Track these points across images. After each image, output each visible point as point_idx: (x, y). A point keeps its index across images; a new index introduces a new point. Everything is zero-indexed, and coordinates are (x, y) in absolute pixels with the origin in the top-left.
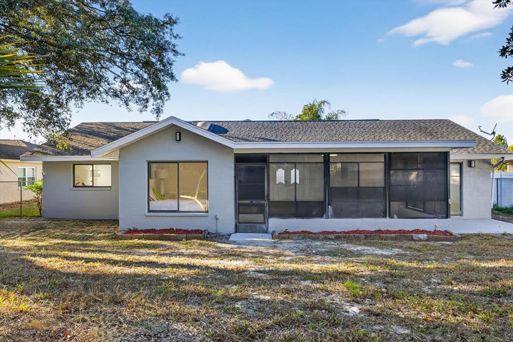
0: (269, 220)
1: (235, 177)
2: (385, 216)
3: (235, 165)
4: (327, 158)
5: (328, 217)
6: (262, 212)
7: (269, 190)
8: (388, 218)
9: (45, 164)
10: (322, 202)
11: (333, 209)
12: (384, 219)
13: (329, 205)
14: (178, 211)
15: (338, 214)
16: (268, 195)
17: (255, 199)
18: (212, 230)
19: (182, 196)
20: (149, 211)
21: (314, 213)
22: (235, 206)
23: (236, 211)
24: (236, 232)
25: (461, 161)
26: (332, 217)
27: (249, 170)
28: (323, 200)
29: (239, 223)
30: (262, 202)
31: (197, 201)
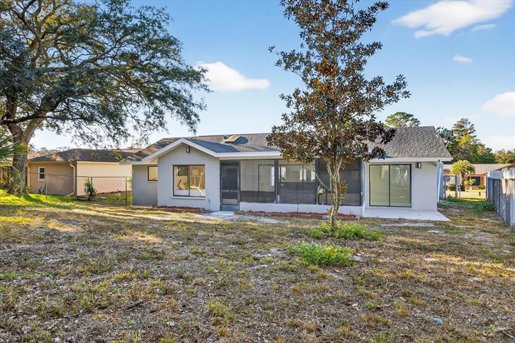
0: (241, 203)
1: (220, 175)
2: (315, 203)
3: (220, 167)
4: (276, 162)
5: (277, 203)
6: (236, 198)
7: (240, 184)
8: (317, 204)
9: (134, 166)
10: (273, 192)
11: (280, 197)
12: (314, 205)
13: (278, 194)
14: (189, 196)
15: (284, 201)
16: (240, 187)
17: (232, 189)
18: (207, 208)
19: (191, 187)
20: (174, 195)
21: (268, 200)
22: (220, 193)
23: (220, 197)
24: (221, 210)
25: (410, 163)
26: (280, 203)
27: (229, 171)
28: (274, 191)
29: (223, 204)
30: (236, 191)
31: (199, 189)
